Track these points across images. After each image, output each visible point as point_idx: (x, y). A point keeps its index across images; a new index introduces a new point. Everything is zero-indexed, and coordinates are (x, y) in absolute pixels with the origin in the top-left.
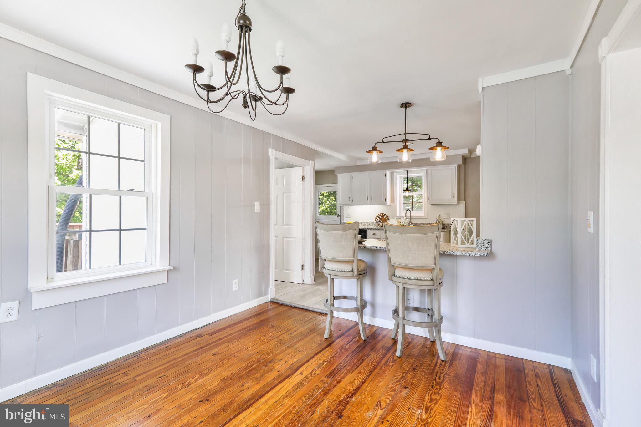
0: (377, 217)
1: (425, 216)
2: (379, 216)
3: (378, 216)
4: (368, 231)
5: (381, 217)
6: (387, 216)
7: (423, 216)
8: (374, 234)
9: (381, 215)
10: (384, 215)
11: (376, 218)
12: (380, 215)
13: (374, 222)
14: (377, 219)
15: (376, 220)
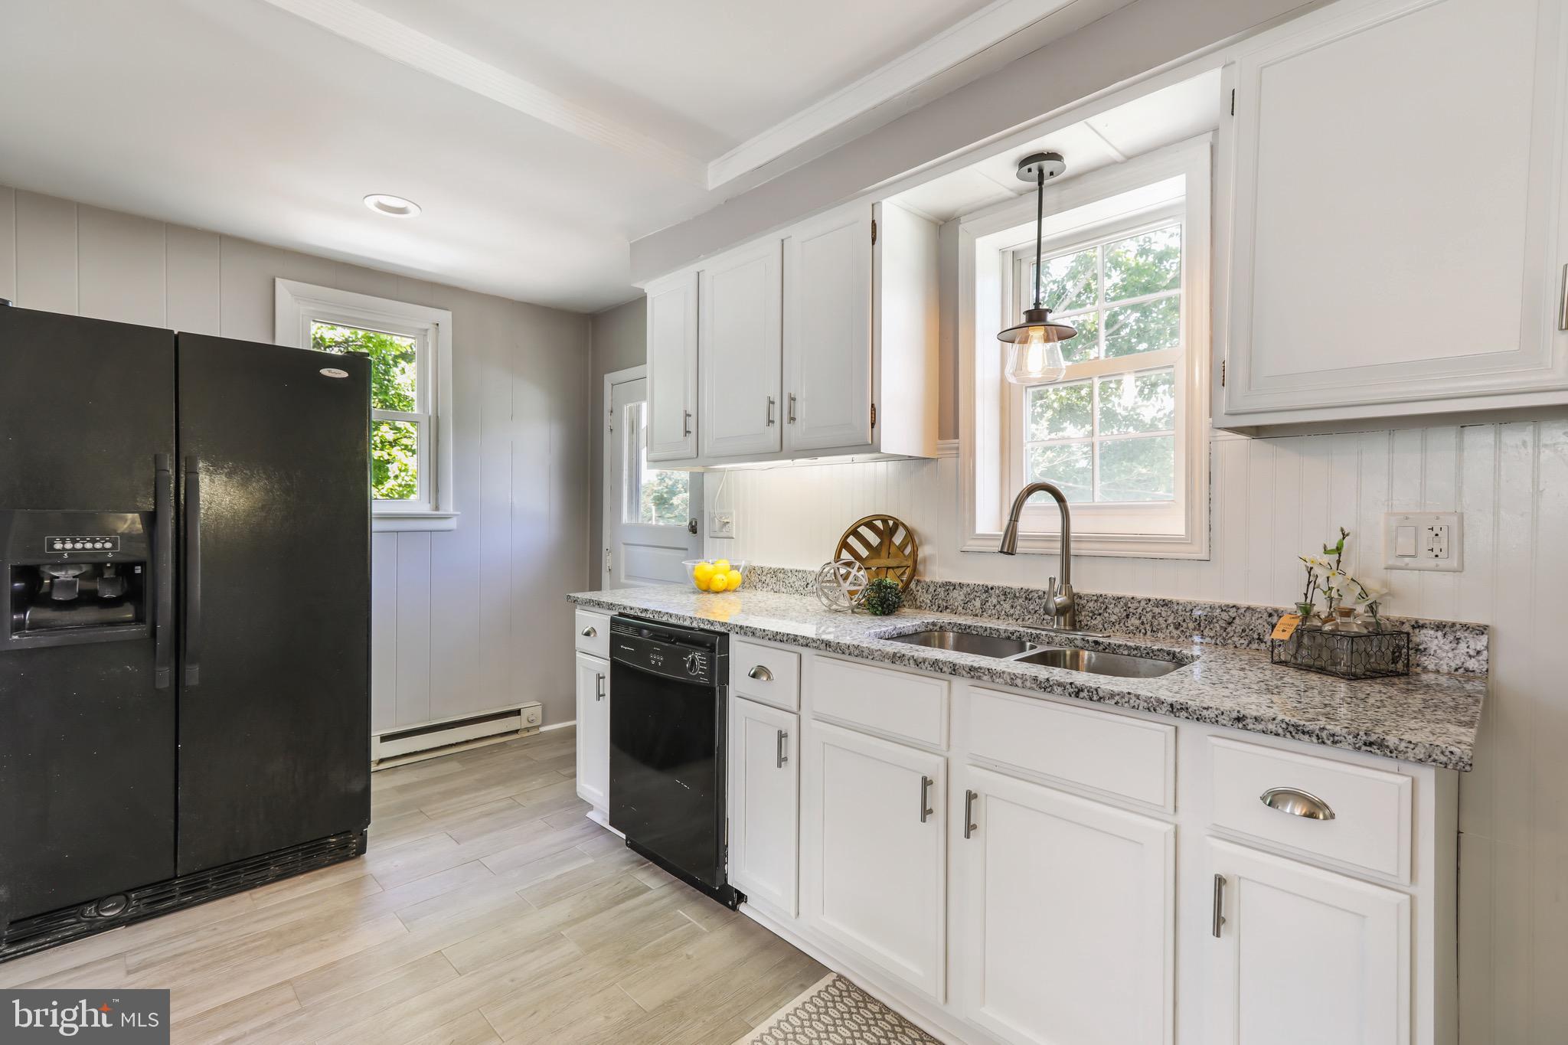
0: (852, 542)
1: (1188, 541)
2: (865, 532)
3: (855, 534)
5: (873, 539)
6: (913, 534)
9: (879, 525)
10: (897, 524)
11: (848, 547)
12: (869, 524)
14: (855, 554)
15: (846, 555)
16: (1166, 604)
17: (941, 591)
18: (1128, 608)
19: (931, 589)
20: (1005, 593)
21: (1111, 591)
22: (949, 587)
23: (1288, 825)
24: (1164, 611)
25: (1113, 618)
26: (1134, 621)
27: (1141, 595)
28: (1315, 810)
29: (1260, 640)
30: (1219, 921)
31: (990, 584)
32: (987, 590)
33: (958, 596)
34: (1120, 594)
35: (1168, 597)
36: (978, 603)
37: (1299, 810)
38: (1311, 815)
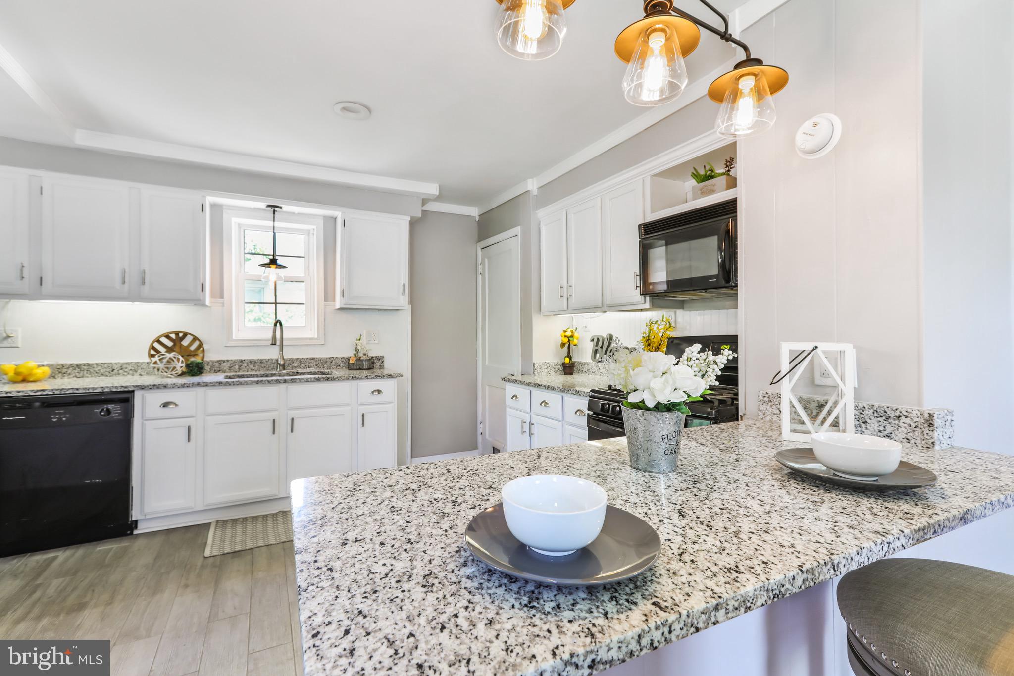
0: (156, 345)
1: (318, 339)
2: (164, 340)
3: (159, 341)
4: (138, 395)
5: (169, 344)
6: (195, 338)
7: (313, 339)
8: (165, 405)
9: (173, 336)
10: (185, 334)
11: (153, 348)
12: (168, 337)
13: (147, 360)
14: (158, 351)
15: (153, 352)
16: (313, 359)
17: (217, 365)
18: (300, 361)
19: (211, 364)
20: (251, 362)
21: (295, 357)
22: (220, 362)
23: (377, 398)
24: (312, 361)
25: (296, 365)
26: (303, 365)
27: (305, 357)
28: (379, 391)
29: (339, 366)
30: (363, 424)
31: (243, 359)
32: (242, 361)
33: (226, 366)
34: (298, 357)
35: (313, 357)
36: (237, 367)
37: (377, 393)
38: (379, 393)
